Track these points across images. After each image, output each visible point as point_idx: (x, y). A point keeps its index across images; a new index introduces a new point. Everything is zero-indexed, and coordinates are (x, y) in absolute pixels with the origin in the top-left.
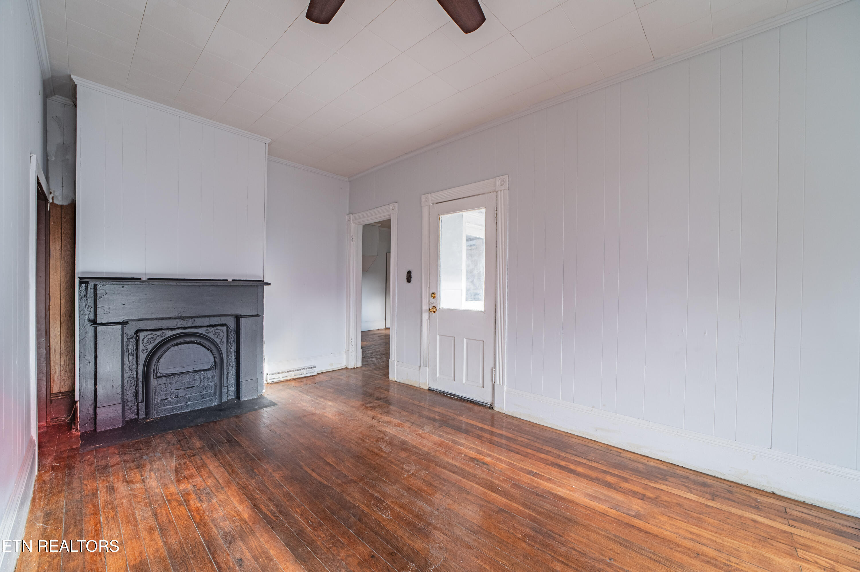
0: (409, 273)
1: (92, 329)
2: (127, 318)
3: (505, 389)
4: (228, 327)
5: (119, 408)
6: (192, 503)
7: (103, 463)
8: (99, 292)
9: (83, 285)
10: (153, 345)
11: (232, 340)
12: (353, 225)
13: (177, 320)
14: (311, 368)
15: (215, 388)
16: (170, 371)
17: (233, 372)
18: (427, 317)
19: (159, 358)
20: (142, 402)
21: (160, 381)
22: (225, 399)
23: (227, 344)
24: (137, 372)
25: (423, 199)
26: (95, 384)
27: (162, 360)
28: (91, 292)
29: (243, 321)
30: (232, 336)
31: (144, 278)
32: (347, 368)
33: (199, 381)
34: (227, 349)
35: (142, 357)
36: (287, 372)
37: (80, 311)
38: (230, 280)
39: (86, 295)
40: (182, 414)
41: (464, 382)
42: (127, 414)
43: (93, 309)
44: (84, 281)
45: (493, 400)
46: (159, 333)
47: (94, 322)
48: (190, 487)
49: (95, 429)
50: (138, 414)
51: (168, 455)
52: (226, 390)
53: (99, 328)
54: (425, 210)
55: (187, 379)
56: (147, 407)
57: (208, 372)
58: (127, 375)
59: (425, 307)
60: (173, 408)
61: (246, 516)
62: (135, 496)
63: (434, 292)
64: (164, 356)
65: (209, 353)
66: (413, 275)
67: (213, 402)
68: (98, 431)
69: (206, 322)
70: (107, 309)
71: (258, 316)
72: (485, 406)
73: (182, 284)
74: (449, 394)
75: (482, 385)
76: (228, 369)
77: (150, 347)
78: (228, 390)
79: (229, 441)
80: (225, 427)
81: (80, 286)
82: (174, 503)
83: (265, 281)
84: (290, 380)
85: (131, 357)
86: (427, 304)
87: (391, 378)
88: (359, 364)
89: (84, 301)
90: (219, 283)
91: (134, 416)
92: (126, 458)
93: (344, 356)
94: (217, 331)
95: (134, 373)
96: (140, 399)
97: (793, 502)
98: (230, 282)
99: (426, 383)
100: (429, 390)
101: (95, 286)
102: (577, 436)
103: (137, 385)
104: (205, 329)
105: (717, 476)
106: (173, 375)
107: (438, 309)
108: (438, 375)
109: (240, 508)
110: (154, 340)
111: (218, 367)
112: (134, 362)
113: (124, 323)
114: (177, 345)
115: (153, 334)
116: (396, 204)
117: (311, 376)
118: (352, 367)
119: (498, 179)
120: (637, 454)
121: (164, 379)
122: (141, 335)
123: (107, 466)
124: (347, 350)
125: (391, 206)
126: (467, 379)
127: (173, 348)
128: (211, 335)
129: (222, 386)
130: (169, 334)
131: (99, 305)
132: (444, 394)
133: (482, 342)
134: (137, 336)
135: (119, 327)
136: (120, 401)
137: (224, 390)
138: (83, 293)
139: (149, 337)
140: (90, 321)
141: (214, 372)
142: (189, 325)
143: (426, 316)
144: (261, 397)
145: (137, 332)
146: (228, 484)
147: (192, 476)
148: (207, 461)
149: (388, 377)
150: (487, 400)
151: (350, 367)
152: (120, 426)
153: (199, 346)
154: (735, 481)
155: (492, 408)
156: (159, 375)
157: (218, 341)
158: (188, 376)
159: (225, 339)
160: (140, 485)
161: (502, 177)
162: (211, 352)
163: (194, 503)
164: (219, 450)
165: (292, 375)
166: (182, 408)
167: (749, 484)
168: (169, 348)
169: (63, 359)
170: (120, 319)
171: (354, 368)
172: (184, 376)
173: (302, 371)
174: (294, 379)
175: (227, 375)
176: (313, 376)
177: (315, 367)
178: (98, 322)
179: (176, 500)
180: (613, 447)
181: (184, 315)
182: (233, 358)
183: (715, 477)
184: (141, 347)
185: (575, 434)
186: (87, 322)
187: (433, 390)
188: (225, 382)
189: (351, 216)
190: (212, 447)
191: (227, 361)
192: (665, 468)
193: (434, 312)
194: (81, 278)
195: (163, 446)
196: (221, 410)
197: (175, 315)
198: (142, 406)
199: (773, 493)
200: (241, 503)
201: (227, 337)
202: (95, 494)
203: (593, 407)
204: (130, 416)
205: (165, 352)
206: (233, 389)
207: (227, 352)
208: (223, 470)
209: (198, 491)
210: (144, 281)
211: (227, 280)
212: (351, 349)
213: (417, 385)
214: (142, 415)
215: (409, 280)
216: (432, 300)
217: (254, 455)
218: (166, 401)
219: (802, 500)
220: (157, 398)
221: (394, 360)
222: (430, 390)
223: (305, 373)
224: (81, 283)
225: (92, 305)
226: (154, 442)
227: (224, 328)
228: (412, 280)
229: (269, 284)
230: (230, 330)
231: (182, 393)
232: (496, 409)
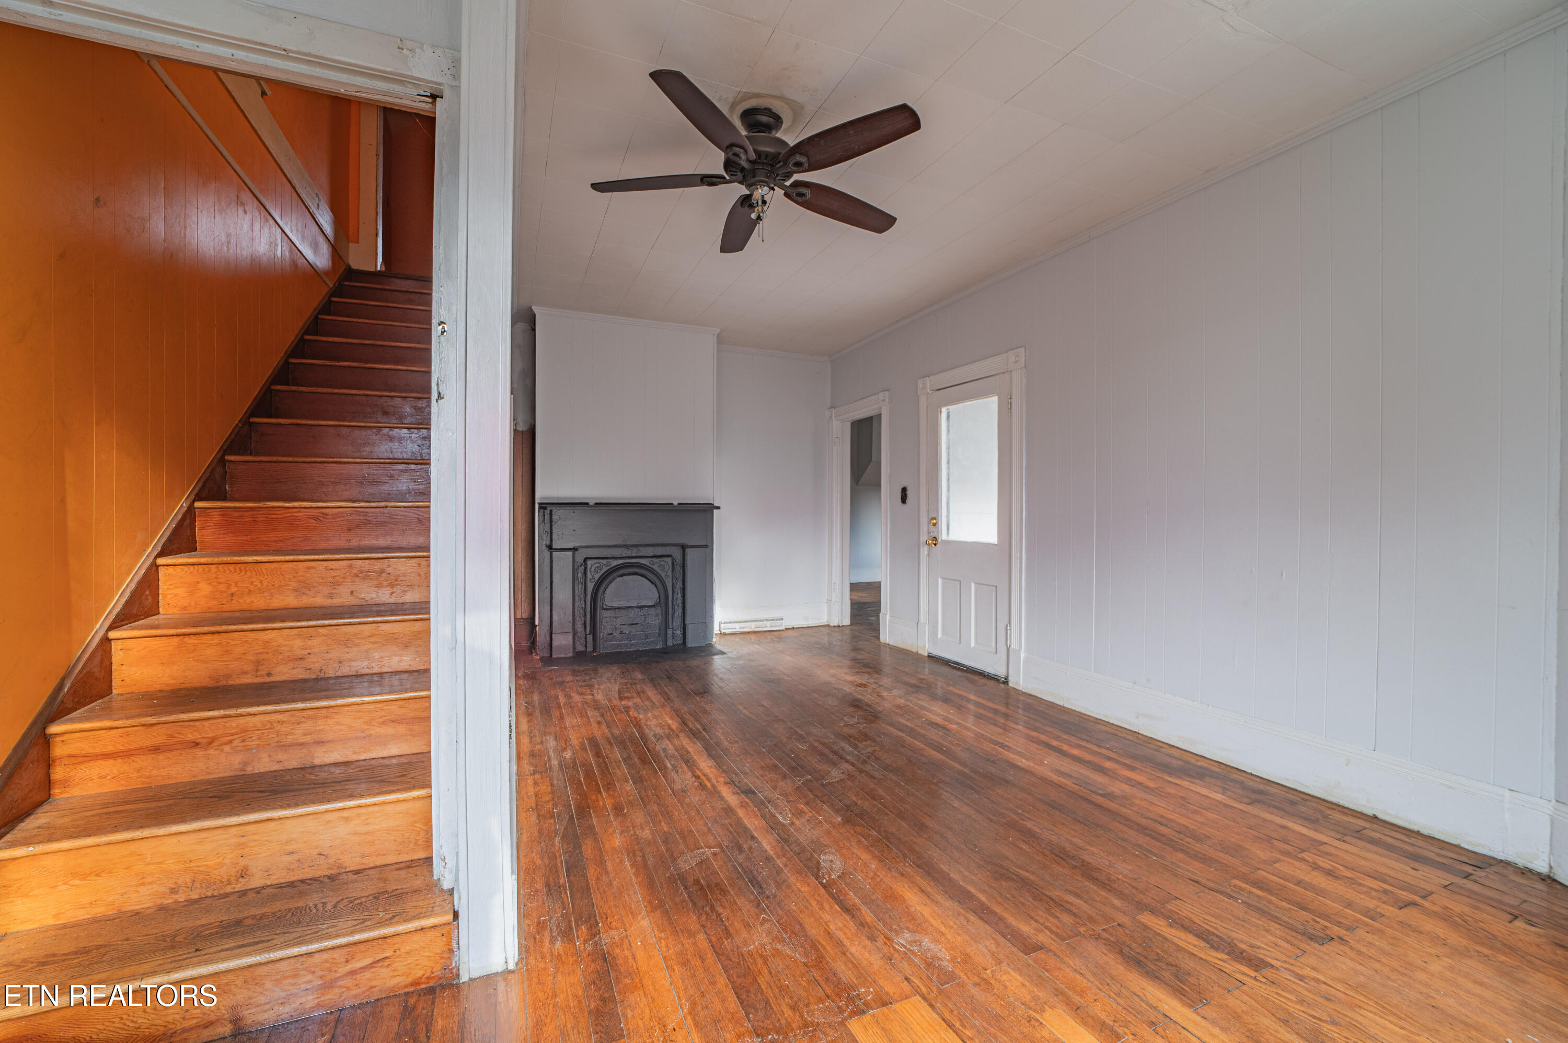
0: (904, 490)
1: (548, 553)
2: (577, 544)
3: (1023, 655)
4: (673, 559)
5: (570, 637)
6: (631, 713)
7: (560, 679)
8: (554, 517)
9: (542, 510)
10: (600, 574)
11: (679, 574)
12: (836, 424)
13: (622, 549)
14: (777, 620)
15: (660, 629)
16: (615, 604)
17: (679, 612)
18: (926, 553)
19: (606, 589)
20: (590, 634)
21: (606, 614)
22: (670, 643)
23: (673, 578)
24: (585, 601)
25: (920, 386)
26: (551, 610)
27: (608, 591)
28: (547, 517)
29: (689, 552)
30: (678, 569)
31: (592, 503)
32: (828, 626)
33: (643, 617)
34: (673, 585)
35: (590, 586)
36: (745, 622)
37: (539, 536)
38: (675, 503)
39: (544, 521)
40: (626, 652)
41: (973, 645)
42: (577, 645)
43: (549, 535)
44: (543, 506)
45: (1008, 672)
46: (605, 562)
47: (550, 547)
48: (630, 704)
49: (551, 655)
50: (586, 646)
51: (613, 681)
52: (671, 632)
53: (555, 554)
54: (923, 400)
55: (632, 614)
56: (594, 640)
57: (652, 609)
58: (577, 604)
59: (923, 538)
60: (619, 645)
61: (674, 727)
62: (586, 703)
63: (934, 516)
64: (610, 587)
65: (653, 587)
66: (909, 493)
67: (657, 645)
68: (554, 656)
69: (650, 551)
70: (561, 535)
71: (707, 546)
72: (998, 680)
73: (626, 508)
74: (955, 663)
75: (994, 650)
76: (673, 609)
77: (597, 576)
78: (673, 633)
79: (668, 678)
80: (667, 667)
81: (539, 511)
82: (617, 711)
83: (715, 505)
84: (749, 633)
85: (580, 586)
86: (927, 534)
87: (882, 639)
88: (847, 621)
89: (542, 526)
90: (664, 507)
91: (583, 649)
92: (578, 678)
93: (825, 608)
94: (662, 563)
95: (583, 602)
96: (588, 629)
97: (1403, 831)
98: (675, 506)
99: (925, 647)
100: (929, 656)
101: (551, 511)
102: (1113, 724)
103: (585, 616)
104: (649, 560)
105: (1299, 789)
106: (618, 608)
107: (939, 540)
108: (940, 636)
109: (670, 722)
110: (601, 569)
111: (663, 604)
112: (583, 591)
113: (574, 550)
114: (622, 576)
115: (599, 563)
116: (887, 392)
117: (776, 631)
118: (836, 624)
119: (1010, 353)
120: (1190, 752)
121: (610, 612)
122: (589, 562)
123: (564, 682)
124: (829, 601)
125: (881, 395)
126: (976, 641)
127: (618, 579)
128: (655, 567)
129: (667, 627)
130: (615, 563)
131: (554, 531)
132: (946, 663)
133: (994, 588)
134: (586, 564)
135: (570, 553)
136: (571, 629)
137: (670, 632)
138: (541, 519)
139: (597, 565)
140: (547, 546)
141: (659, 610)
142: (634, 555)
143: (924, 550)
144: (710, 646)
145: (586, 559)
146: (663, 706)
147: (632, 697)
148: (647, 689)
149: (879, 639)
150: (1000, 671)
151: (832, 625)
152: (570, 655)
153: (644, 579)
154: (1322, 797)
155: (1006, 682)
156: (605, 607)
157: (663, 574)
158: (633, 611)
159: (670, 573)
160: (590, 697)
161: (1015, 351)
162: (656, 586)
163: (633, 713)
164: (658, 683)
165: (752, 627)
166: (626, 645)
167: (1342, 803)
168: (614, 579)
169: (524, 585)
170: (571, 546)
171: (839, 626)
172: (629, 610)
173: (764, 622)
174: (755, 632)
175: (673, 615)
176: (779, 631)
177: (782, 619)
178: (554, 547)
179: (619, 710)
180: (1159, 741)
181: (629, 543)
182: (680, 595)
183: (1296, 790)
184: (589, 576)
185: (1111, 722)
186: (544, 547)
187: (933, 657)
188: (670, 623)
189: (833, 411)
190: (652, 680)
191: (673, 598)
192: (1218, 770)
193: (935, 545)
194: (540, 504)
195: (609, 675)
196: (665, 653)
197: (620, 542)
198: (590, 638)
199: (1375, 817)
200: (672, 718)
201: (673, 571)
202: (557, 697)
203: (1135, 683)
204: (580, 648)
205: (611, 582)
206: (679, 633)
207: (673, 589)
208: (660, 696)
209: (637, 708)
210: (592, 506)
211: (672, 504)
212: (834, 600)
213: (914, 650)
214: (590, 649)
215: (904, 500)
216: (932, 528)
217: (691, 690)
218: (611, 636)
219: (1415, 828)
220: (603, 633)
221: (886, 614)
222: (931, 657)
223: (769, 626)
224: (540, 508)
225: (549, 531)
226: (601, 671)
227: (669, 560)
228: (909, 500)
229: (718, 508)
230: (675, 563)
231: (626, 630)
232: (1011, 684)
